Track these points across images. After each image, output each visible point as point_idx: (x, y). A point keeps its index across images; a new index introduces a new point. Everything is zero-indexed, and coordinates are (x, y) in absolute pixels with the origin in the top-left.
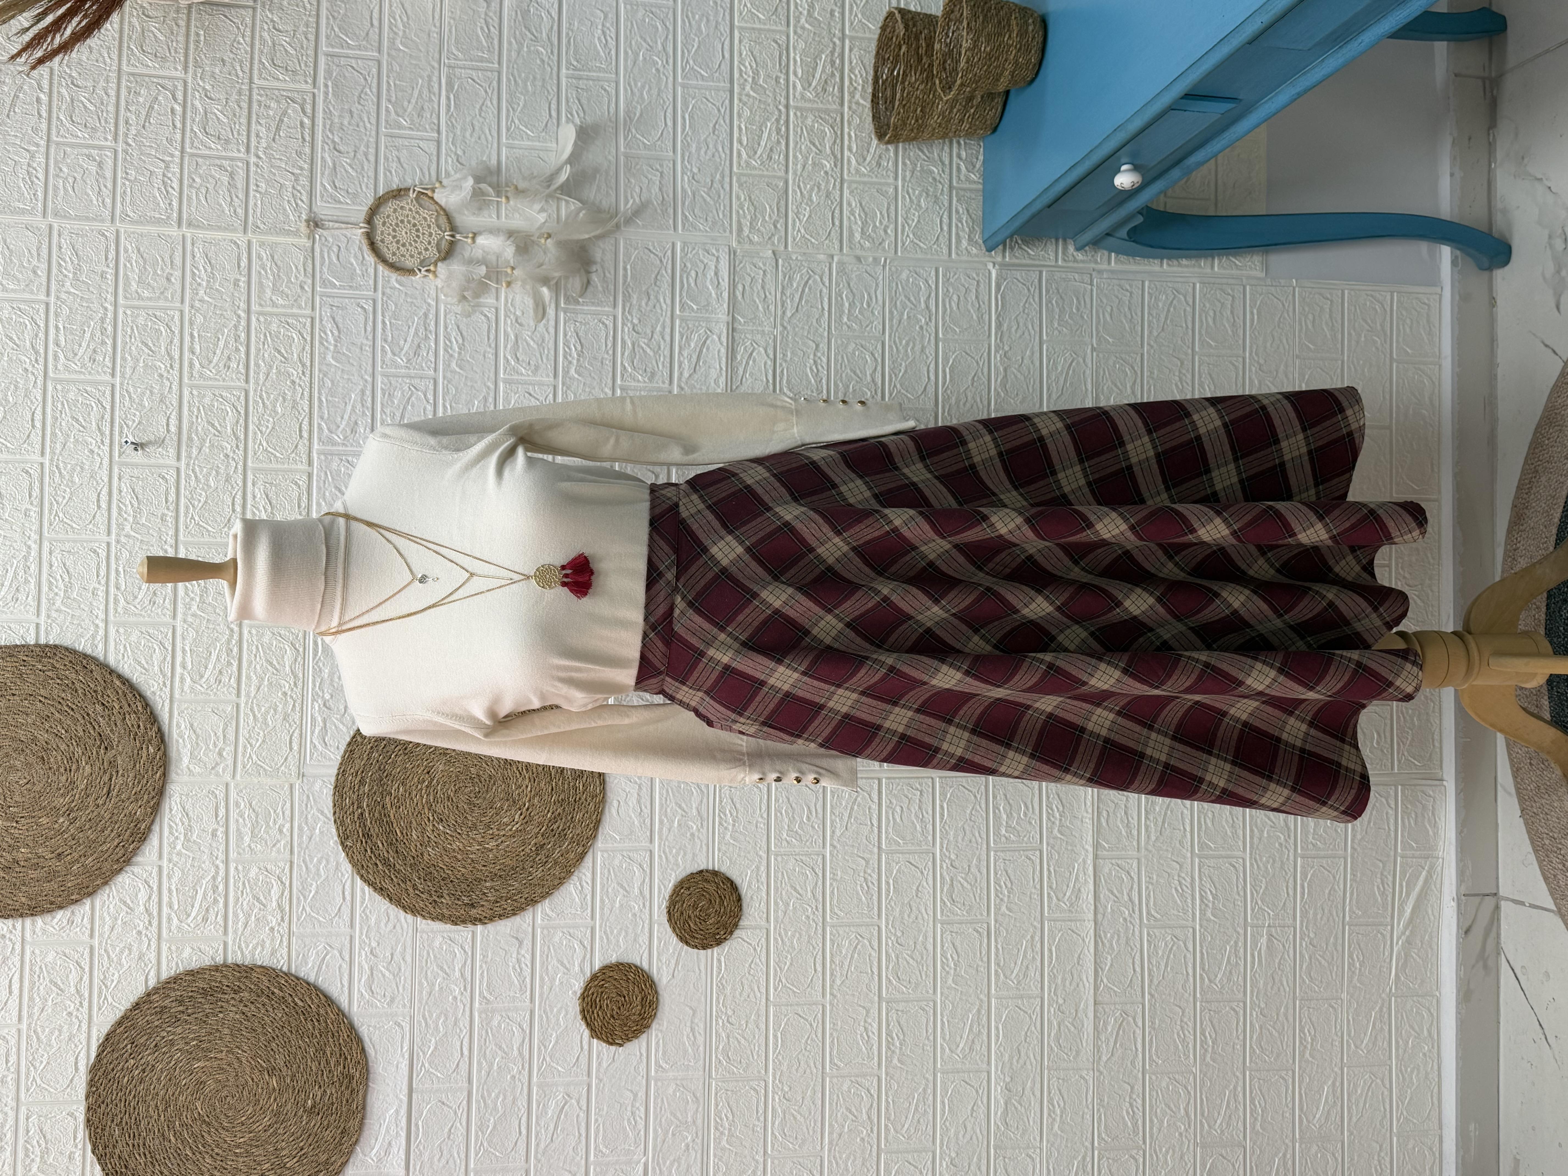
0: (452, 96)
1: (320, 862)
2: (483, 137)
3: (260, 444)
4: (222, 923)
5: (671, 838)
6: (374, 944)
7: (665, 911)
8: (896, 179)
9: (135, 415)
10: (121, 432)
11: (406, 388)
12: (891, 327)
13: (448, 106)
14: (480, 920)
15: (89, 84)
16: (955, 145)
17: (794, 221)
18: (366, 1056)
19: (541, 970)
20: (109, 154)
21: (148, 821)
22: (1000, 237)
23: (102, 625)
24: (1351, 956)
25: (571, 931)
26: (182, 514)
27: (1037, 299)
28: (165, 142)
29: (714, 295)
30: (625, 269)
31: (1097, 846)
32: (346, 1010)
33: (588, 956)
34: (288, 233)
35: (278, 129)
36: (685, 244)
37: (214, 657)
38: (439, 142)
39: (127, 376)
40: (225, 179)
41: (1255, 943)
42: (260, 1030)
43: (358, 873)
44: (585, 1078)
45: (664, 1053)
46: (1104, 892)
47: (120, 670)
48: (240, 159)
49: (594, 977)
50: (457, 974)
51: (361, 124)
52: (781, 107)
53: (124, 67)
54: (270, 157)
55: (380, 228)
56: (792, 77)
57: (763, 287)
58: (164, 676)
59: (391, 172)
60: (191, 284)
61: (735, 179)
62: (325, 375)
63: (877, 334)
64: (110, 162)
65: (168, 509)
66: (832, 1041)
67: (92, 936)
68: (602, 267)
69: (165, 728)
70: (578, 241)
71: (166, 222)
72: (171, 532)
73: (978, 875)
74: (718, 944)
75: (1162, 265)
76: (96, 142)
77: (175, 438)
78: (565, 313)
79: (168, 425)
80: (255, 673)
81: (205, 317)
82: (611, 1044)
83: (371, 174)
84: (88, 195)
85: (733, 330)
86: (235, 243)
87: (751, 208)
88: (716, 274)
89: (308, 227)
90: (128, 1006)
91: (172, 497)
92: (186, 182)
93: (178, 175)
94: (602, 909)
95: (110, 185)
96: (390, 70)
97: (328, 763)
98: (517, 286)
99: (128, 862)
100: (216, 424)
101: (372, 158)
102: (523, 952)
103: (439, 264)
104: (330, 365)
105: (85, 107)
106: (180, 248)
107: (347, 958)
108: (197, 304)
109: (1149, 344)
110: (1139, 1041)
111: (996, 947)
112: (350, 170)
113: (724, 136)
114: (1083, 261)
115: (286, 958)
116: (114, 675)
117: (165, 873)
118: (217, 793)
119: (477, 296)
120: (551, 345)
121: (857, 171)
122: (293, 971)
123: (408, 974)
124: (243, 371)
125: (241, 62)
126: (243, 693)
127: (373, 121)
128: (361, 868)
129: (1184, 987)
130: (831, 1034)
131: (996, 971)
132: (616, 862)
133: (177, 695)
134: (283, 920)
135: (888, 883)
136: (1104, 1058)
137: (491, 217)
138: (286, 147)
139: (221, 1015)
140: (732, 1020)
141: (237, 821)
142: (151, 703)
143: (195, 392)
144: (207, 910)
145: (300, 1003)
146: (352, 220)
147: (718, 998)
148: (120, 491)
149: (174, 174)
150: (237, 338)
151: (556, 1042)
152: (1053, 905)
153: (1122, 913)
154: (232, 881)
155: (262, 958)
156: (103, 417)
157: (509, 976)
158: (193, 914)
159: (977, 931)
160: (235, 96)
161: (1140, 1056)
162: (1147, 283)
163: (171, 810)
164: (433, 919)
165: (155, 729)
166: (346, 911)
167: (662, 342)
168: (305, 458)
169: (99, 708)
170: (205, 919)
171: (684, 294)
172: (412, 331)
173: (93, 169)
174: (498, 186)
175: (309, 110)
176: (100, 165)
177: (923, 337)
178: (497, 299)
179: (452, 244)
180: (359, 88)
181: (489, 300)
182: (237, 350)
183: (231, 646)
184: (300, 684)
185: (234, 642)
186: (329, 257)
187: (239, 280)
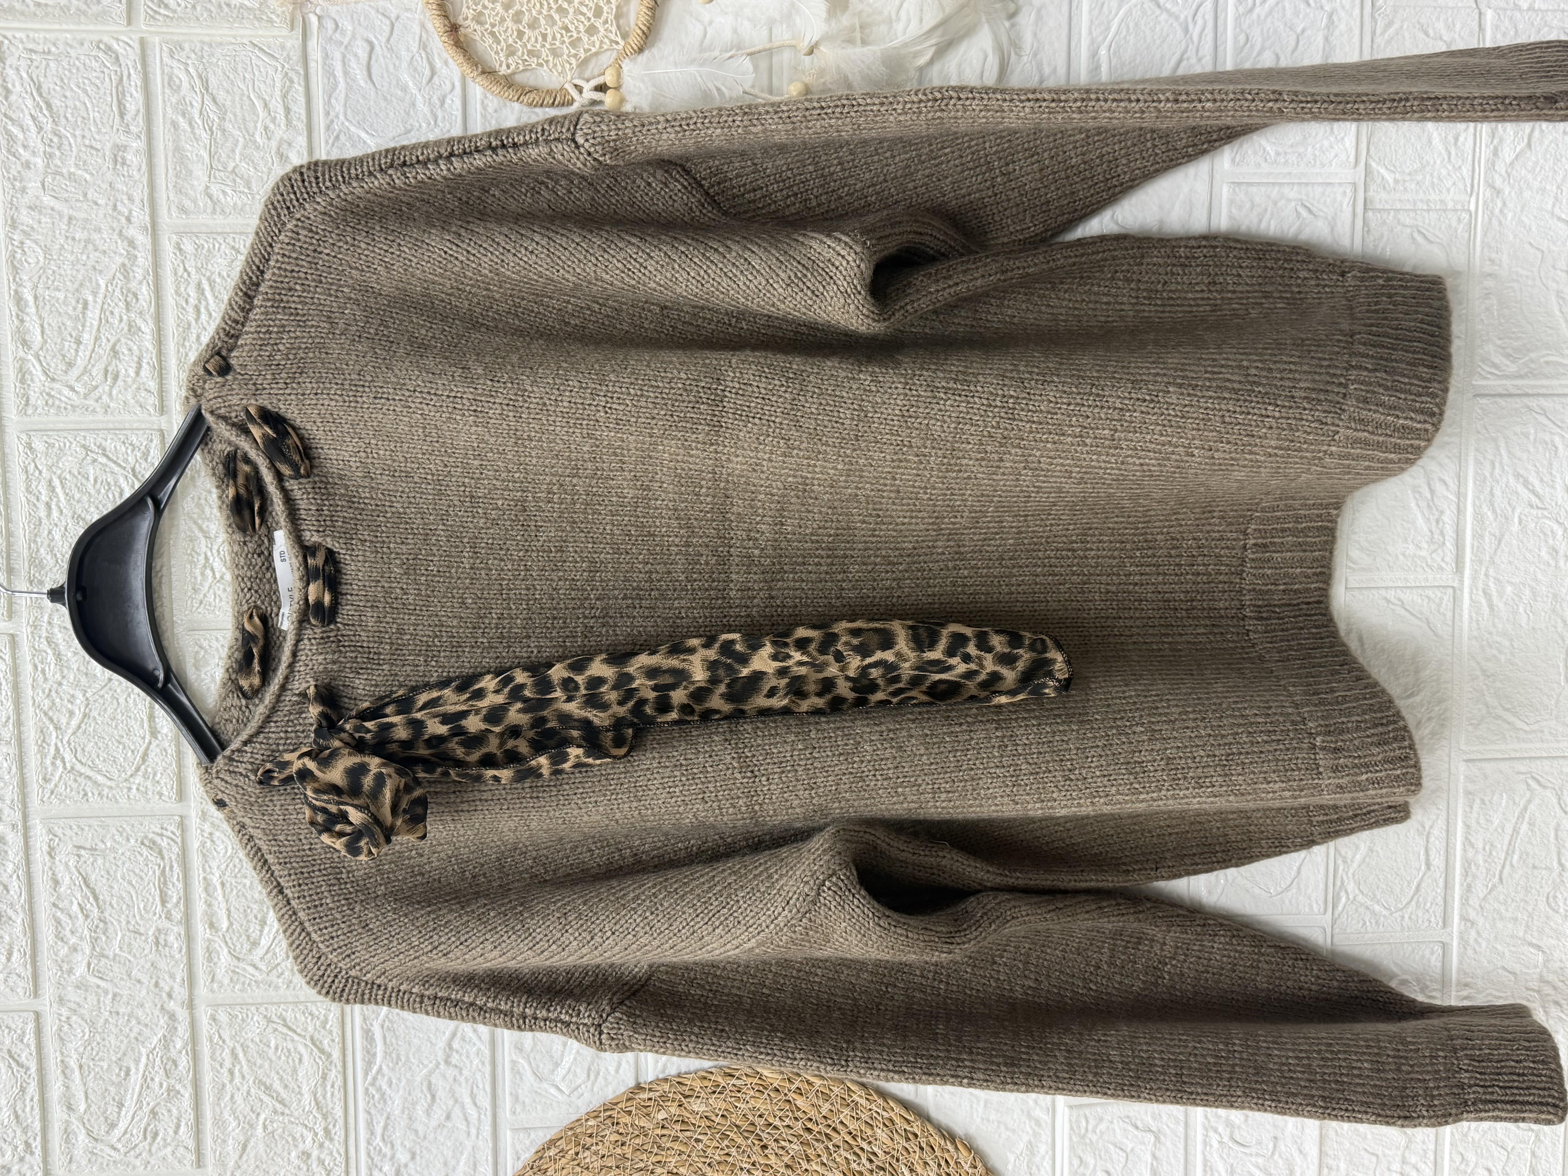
26: (32, 748)
34: (240, 13)
37: (136, 1079)
72: (11, 793)
77: (2, 563)
80: (234, 1113)
81: (47, 250)
86: (108, 49)
91: (6, 708)
103: (627, 68)
124: (153, 385)
126: (210, 1159)
143: (38, 445)
182: (133, 329)
183: (173, 1053)
184: (338, 1132)
185: (179, 1044)
186: (346, 73)
187: (125, 148)
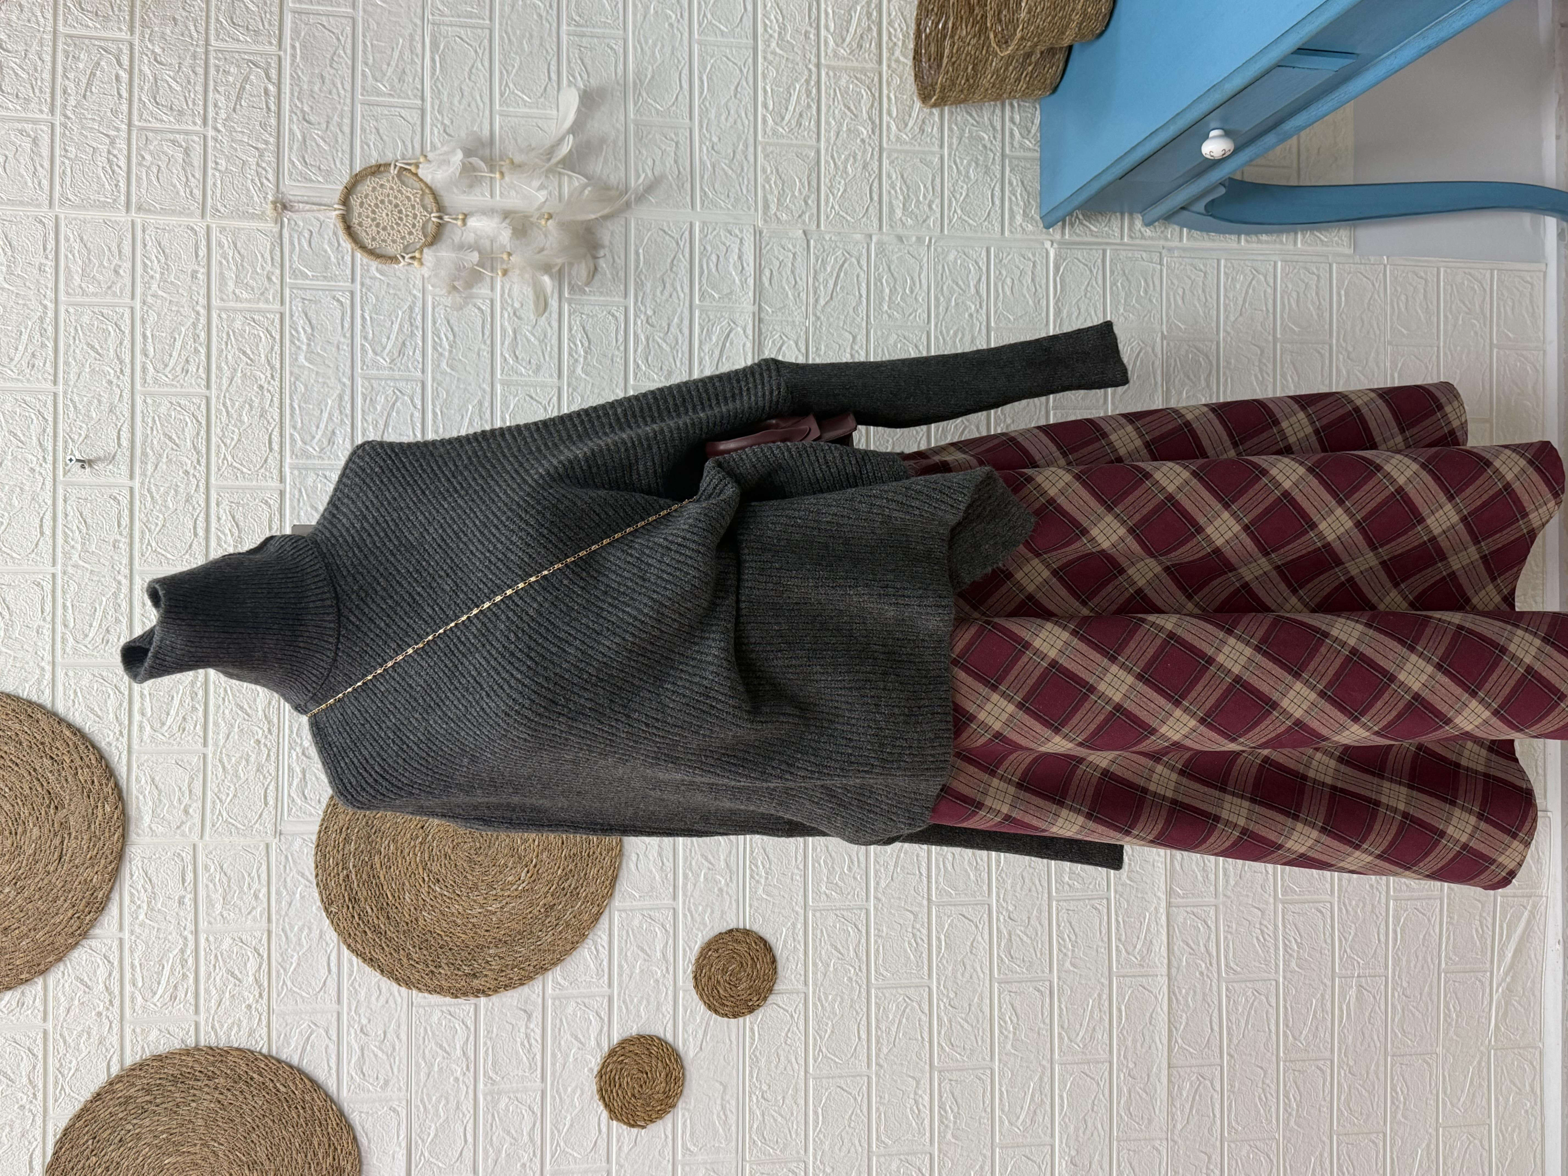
0: (437, 58)
1: (301, 930)
2: (473, 104)
3: (225, 458)
4: (192, 1001)
5: (697, 894)
6: (364, 1021)
7: (692, 976)
8: (942, 146)
9: (81, 428)
10: (66, 447)
11: (390, 392)
12: (937, 315)
13: (433, 69)
14: (484, 992)
15: (21, 48)
16: (1008, 108)
17: (827, 196)
18: (358, 1146)
19: (552, 1045)
20: (45, 128)
21: (106, 888)
22: (1060, 213)
23: (48, 668)
24: (1447, 1006)
25: (586, 1001)
26: (137, 539)
27: (1100, 282)
28: (109, 114)
29: (737, 281)
30: (637, 253)
31: (1170, 893)
32: (335, 1096)
33: (605, 1029)
34: (253, 216)
35: (239, 98)
36: (704, 223)
37: (176, 702)
38: (423, 111)
39: (71, 383)
40: (180, 156)
41: (1343, 994)
42: (238, 1120)
43: (345, 942)
44: (604, 1164)
45: (692, 1134)
46: (1178, 944)
47: (70, 718)
48: (196, 133)
49: (612, 1053)
50: (459, 1052)
51: (334, 91)
52: (810, 66)
53: (61, 28)
54: (231, 130)
55: (357, 210)
56: (823, 32)
57: (793, 272)
58: (120, 725)
59: (369, 146)
60: (142, 277)
61: (759, 149)
62: (297, 379)
63: (921, 324)
64: (46, 138)
65: (121, 534)
66: (879, 1117)
67: (45, 1019)
68: (611, 251)
69: (123, 783)
70: (582, 222)
71: (112, 206)
72: (125, 561)
73: (1039, 928)
74: (751, 1012)
75: (1239, 241)
76: (30, 115)
77: (128, 454)
78: (570, 305)
79: (119, 438)
80: (224, 718)
81: (159, 315)
82: (633, 1126)
83: (347, 148)
84: (22, 176)
85: (759, 320)
86: (192, 229)
87: (779, 182)
88: (740, 258)
89: (275, 209)
90: (88, 1096)
91: (126, 521)
92: (134, 160)
93: (126, 153)
94: (620, 975)
95: (47, 164)
96: (366, 29)
97: (308, 819)
98: (514, 275)
99: (85, 935)
100: (174, 437)
101: (347, 130)
102: (532, 1026)
103: (426, 250)
104: (303, 367)
105: (16, 74)
106: (130, 236)
107: (334, 1038)
108: (150, 300)
109: (1225, 331)
110: (1217, 1107)
111: (1060, 1007)
112: (322, 144)
113: (747, 99)
114: (1151, 238)
115: (266, 1039)
116: (64, 725)
117: (127, 947)
118: (184, 855)
119: (469, 285)
120: (555, 342)
121: (898, 138)
122: (274, 1053)
123: (403, 1053)
124: (204, 376)
125: (195, 21)
126: (210, 742)
127: (348, 87)
128: (348, 937)
129: (1266, 1045)
130: (878, 1109)
131: (1059, 1034)
132: (636, 922)
133: (135, 746)
134: (261, 995)
135: (939, 939)
136: (1179, 1127)
137: (483, 195)
138: (249, 119)
139: (194, 1105)
140: (768, 1095)
141: (207, 886)
142: (106, 755)
143: (149, 401)
144: (176, 987)
145: (282, 1089)
146: (325, 201)
147: (751, 1072)
148: (66, 515)
149: (120, 150)
150: (196, 338)
151: (571, 1125)
152: (1122, 960)
153: (1198, 966)
154: (202, 953)
155: (240, 1040)
156: (44, 431)
157: (517, 1053)
158: (160, 992)
159: (1039, 990)
160: (189, 60)
161: (1218, 1123)
162: (1223, 262)
163: (132, 875)
164: (430, 992)
165: (111, 784)
166: (332, 985)
167: (680, 336)
168: (275, 473)
169: (47, 762)
170: (173, 998)
171: (704, 281)
172: (396, 327)
173: (27, 145)
174: (491, 159)
175: (274, 74)
176: (35, 141)
177: (972, 326)
178: (492, 289)
179: (440, 227)
180: (332, 50)
181: (482, 290)
182: (196, 351)
183: (196, 689)
184: (275, 730)
185: (199, 684)
186: (299, 243)
187: (197, 272)
